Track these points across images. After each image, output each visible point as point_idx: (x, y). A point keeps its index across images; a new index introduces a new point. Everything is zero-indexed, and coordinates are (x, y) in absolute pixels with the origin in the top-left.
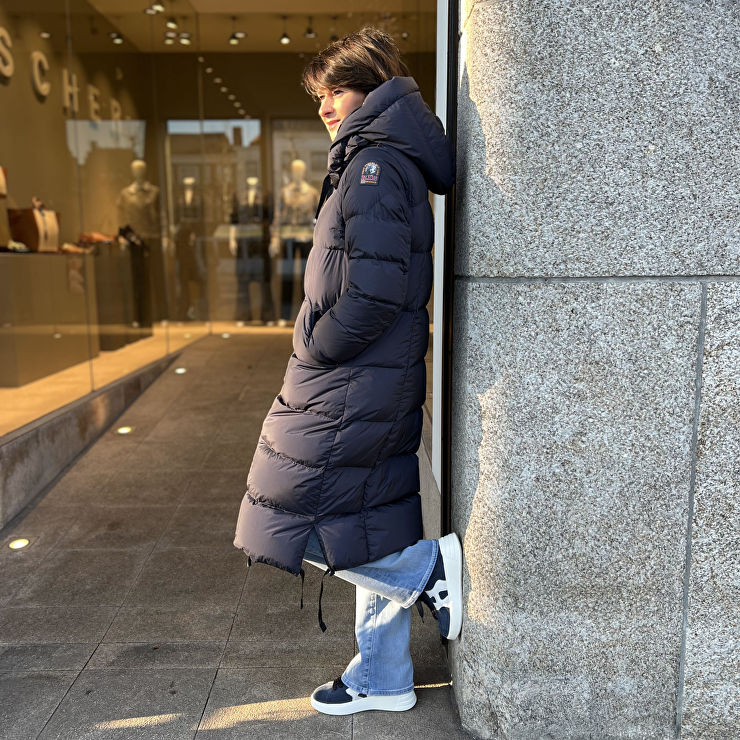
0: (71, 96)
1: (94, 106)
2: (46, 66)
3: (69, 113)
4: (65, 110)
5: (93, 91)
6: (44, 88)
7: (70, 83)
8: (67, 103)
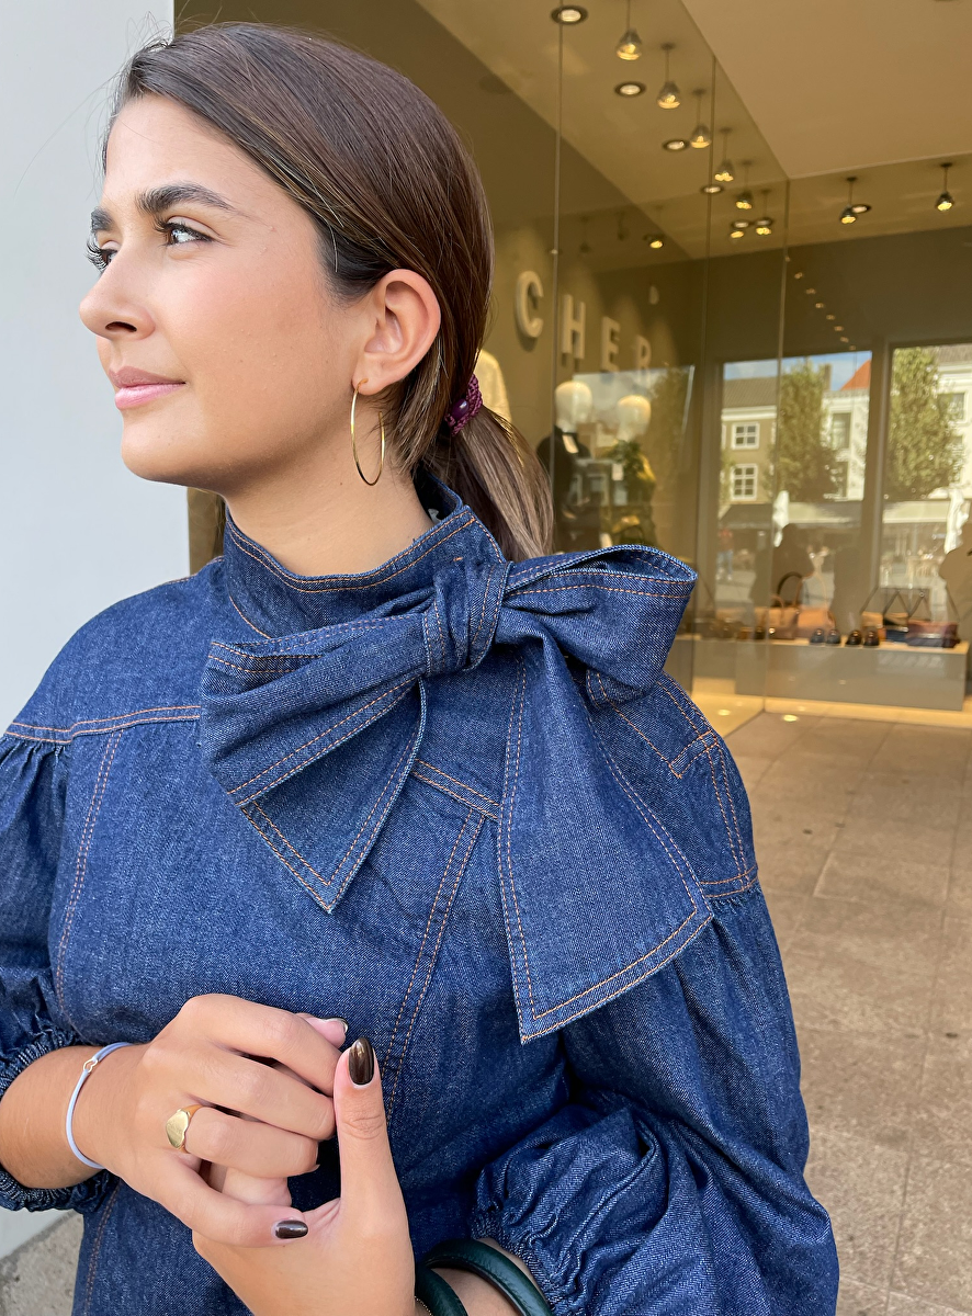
0: (575, 335)
1: (609, 347)
2: (540, 292)
3: (570, 362)
4: (564, 356)
5: (609, 324)
6: (534, 327)
7: (575, 316)
8: (567, 347)
